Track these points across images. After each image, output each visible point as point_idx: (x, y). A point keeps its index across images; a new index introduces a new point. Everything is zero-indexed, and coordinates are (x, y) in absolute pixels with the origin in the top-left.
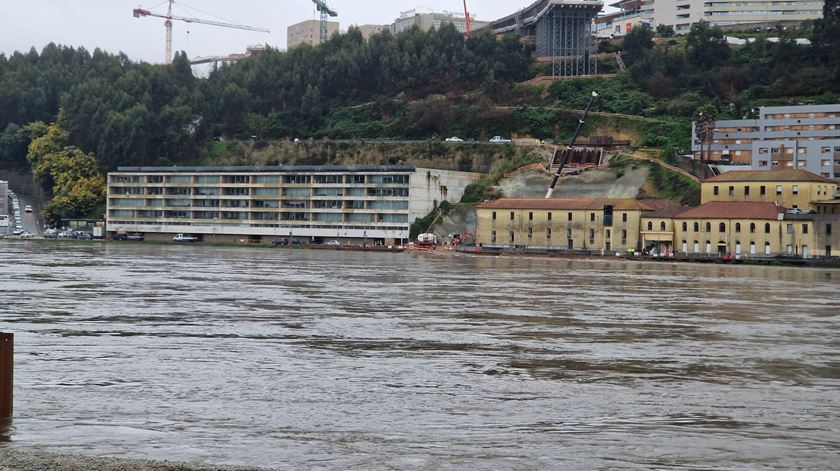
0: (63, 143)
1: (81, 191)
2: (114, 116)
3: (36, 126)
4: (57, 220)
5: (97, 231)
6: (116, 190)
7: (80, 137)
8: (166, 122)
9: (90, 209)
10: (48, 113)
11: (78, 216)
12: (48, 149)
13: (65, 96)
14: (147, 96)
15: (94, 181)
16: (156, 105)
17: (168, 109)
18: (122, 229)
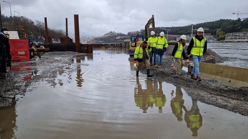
0: (221, 31)
1: (222, 36)
2: (228, 27)
3: (217, 29)
4: (219, 40)
5: (224, 41)
6: (227, 36)
7: (223, 30)
8: (235, 27)
9: (224, 39)
10: (219, 28)
11: (222, 39)
12: (219, 32)
13: (222, 25)
14: (233, 24)
15: (224, 35)
16: (234, 25)
17: (236, 25)
18: (228, 41)
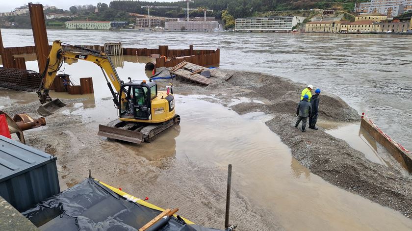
0: (228, 14)
1: (231, 23)
2: (237, 8)
3: (223, 11)
4: (227, 29)
5: (233, 31)
6: (237, 22)
7: (231, 13)
8: (246, 9)
9: (232, 27)
10: (225, 8)
11: (230, 28)
12: (225, 15)
13: (228, 5)
14: (243, 4)
15: (233, 21)
16: (244, 6)
17: (246, 6)
18: (238, 30)
